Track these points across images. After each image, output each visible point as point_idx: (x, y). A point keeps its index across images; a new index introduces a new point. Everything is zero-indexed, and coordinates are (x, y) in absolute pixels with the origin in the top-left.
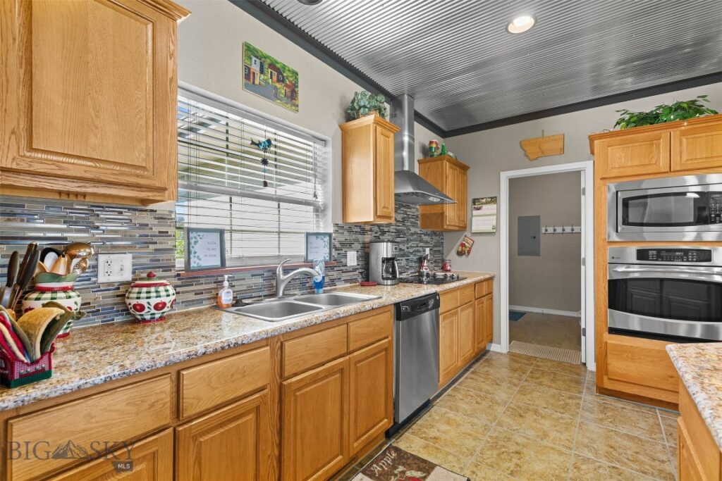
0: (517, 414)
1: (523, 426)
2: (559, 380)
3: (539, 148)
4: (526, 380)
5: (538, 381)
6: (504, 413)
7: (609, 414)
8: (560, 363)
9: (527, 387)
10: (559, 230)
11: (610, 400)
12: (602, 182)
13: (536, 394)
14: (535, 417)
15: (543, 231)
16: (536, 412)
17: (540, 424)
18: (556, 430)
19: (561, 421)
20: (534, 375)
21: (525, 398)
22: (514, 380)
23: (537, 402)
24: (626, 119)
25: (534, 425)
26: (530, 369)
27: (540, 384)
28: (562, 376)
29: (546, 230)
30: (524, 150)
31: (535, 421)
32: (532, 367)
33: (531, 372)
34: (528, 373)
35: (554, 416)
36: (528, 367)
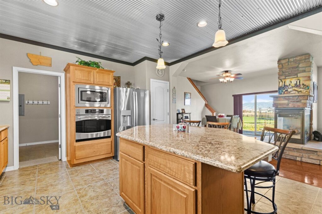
0: (43, 190)
1: (50, 193)
2: (54, 170)
3: (39, 60)
4: (38, 176)
5: (44, 174)
6: (36, 193)
7: (79, 172)
8: (50, 163)
9: (41, 178)
10: (36, 102)
11: (76, 168)
12: (73, 83)
13: (47, 179)
14: (53, 187)
15: (26, 102)
16: (52, 185)
17: (56, 188)
18: (65, 187)
19: (64, 183)
20: (40, 172)
21: (43, 183)
22: (32, 179)
23: (50, 182)
24: (79, 61)
25: (54, 190)
26: (37, 171)
27: (46, 174)
28: (54, 167)
29: (28, 102)
30: (29, 59)
31: (54, 188)
32: (37, 170)
33: (38, 172)
34: (37, 173)
35: (60, 183)
36: (35, 170)
